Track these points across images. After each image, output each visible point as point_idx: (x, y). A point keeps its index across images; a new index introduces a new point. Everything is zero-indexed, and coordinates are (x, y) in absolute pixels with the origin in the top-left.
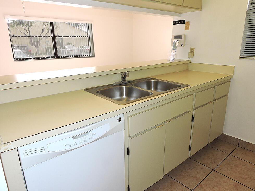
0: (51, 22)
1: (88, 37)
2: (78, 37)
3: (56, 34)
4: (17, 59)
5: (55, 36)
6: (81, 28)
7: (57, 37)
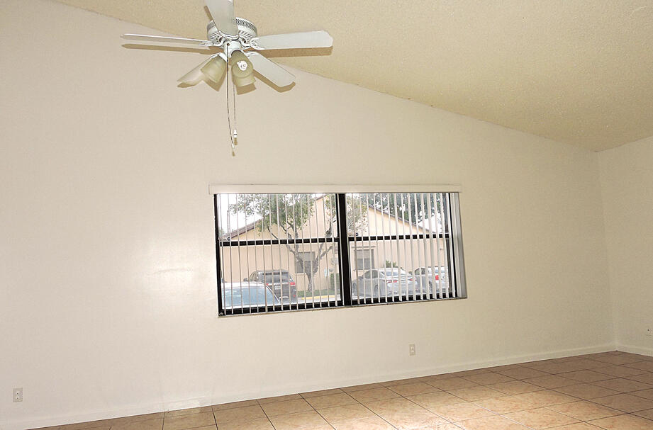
0: (340, 195)
1: (447, 236)
2: (418, 237)
3: (350, 232)
4: (229, 312)
5: (348, 236)
6: (421, 222)
7: (352, 239)
